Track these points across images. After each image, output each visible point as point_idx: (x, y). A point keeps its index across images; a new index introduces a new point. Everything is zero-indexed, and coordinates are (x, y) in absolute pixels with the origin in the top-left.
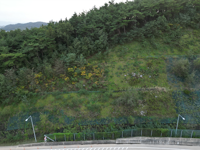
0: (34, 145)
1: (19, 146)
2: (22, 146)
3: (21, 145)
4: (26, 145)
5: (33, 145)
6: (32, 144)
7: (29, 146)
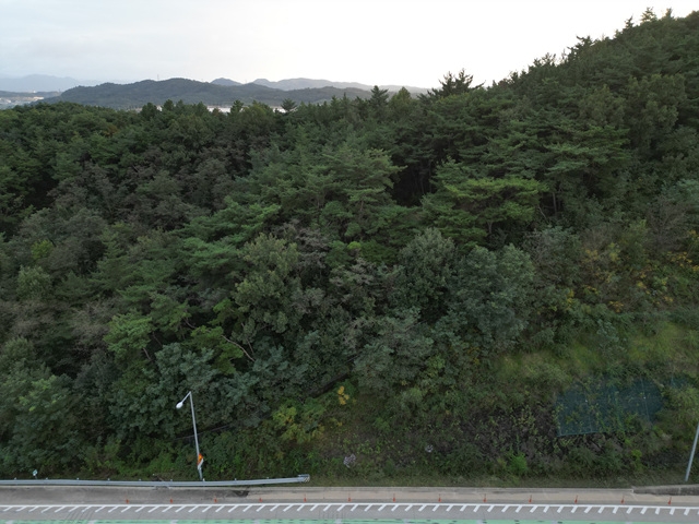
0: (690, 490)
1: (636, 492)
2: (646, 492)
3: (642, 488)
4: (658, 487)
5: (685, 492)
6: (680, 487)
7: (673, 493)
